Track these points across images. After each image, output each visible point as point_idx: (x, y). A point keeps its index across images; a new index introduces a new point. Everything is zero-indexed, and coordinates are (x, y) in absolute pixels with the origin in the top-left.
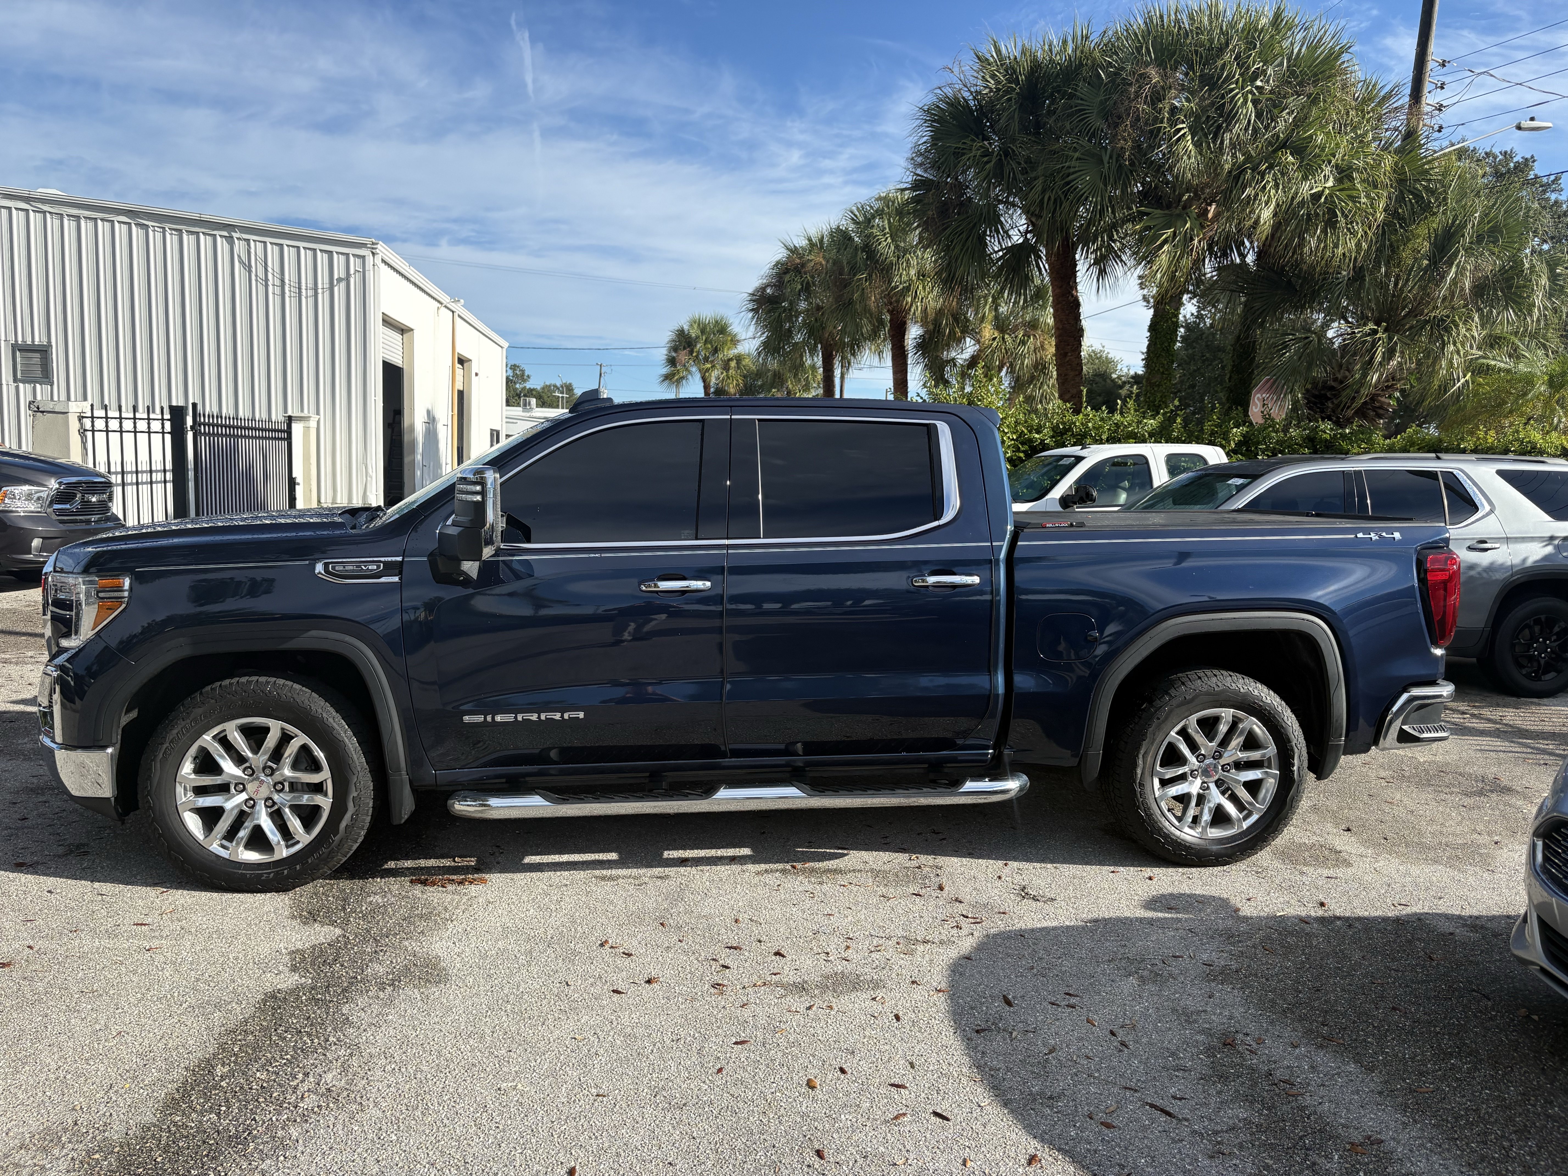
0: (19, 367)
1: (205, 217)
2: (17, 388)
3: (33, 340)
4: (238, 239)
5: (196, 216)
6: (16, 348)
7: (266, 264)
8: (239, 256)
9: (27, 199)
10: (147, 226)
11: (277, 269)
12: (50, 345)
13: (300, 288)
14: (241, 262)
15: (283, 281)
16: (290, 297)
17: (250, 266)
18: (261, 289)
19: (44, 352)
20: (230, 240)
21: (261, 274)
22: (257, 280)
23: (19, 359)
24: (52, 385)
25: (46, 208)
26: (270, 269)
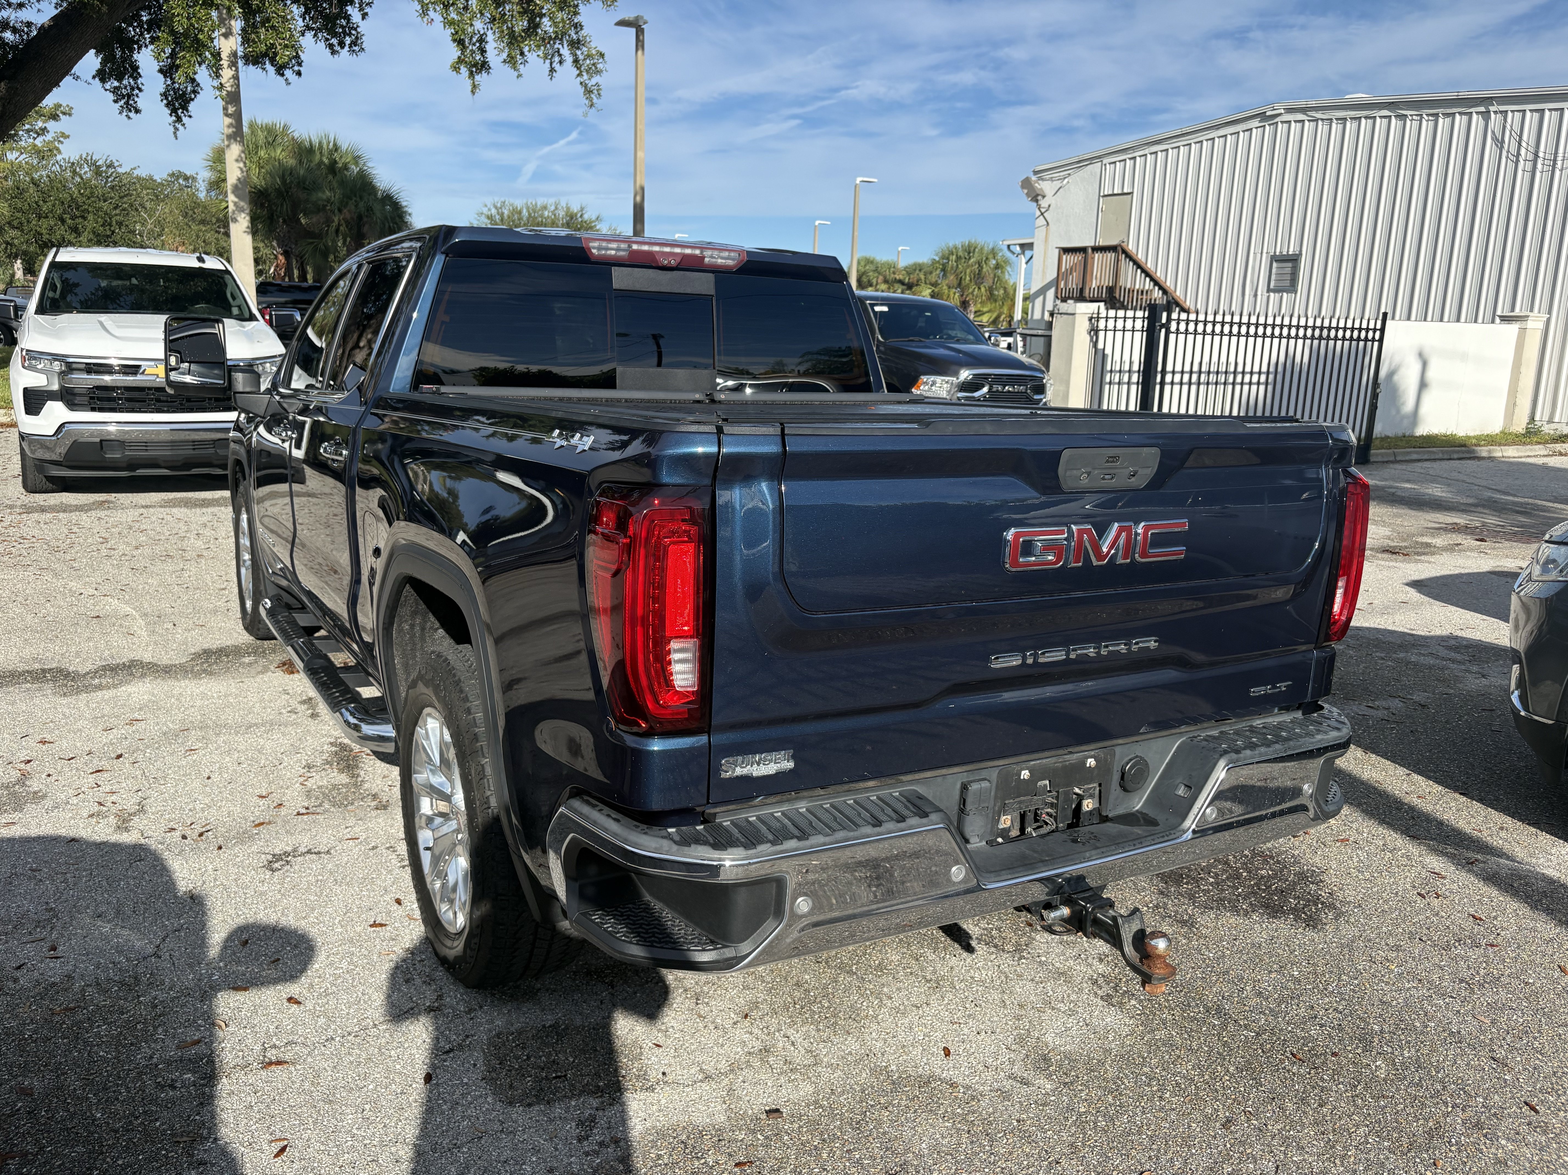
0: (1273, 277)
1: (1464, 94)
2: (1268, 297)
3: (1288, 251)
4: (1495, 112)
5: (1453, 95)
6: (1275, 259)
7: (1521, 137)
8: (1493, 132)
9: (1304, 110)
10: (1406, 116)
11: (1532, 142)
12: (1300, 254)
13: (1555, 161)
14: (1494, 138)
15: (1536, 155)
16: (1542, 172)
17: (1503, 141)
18: (1511, 166)
19: (1293, 260)
20: (1486, 115)
21: (1513, 150)
22: (1507, 157)
23: (1274, 271)
24: (1296, 294)
25: (1318, 115)
26: (1524, 144)
